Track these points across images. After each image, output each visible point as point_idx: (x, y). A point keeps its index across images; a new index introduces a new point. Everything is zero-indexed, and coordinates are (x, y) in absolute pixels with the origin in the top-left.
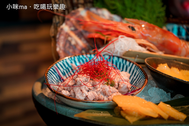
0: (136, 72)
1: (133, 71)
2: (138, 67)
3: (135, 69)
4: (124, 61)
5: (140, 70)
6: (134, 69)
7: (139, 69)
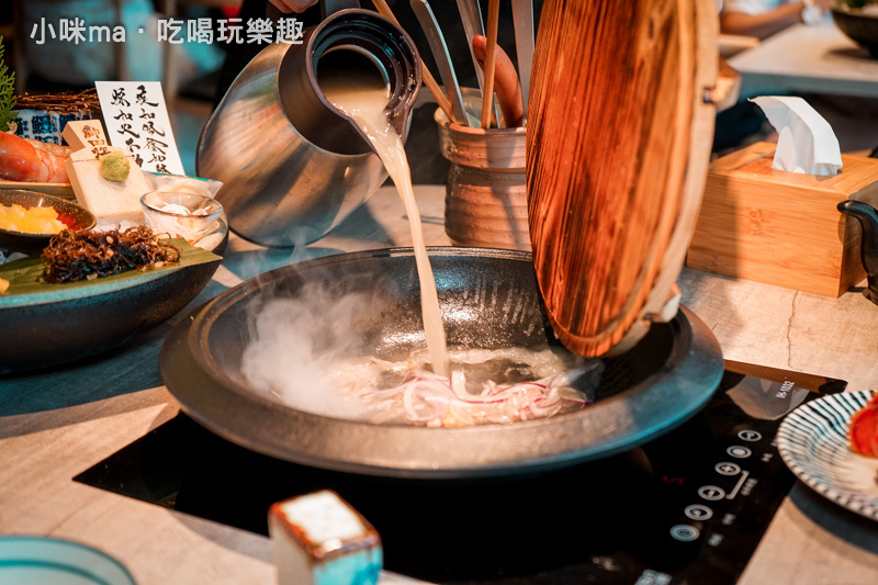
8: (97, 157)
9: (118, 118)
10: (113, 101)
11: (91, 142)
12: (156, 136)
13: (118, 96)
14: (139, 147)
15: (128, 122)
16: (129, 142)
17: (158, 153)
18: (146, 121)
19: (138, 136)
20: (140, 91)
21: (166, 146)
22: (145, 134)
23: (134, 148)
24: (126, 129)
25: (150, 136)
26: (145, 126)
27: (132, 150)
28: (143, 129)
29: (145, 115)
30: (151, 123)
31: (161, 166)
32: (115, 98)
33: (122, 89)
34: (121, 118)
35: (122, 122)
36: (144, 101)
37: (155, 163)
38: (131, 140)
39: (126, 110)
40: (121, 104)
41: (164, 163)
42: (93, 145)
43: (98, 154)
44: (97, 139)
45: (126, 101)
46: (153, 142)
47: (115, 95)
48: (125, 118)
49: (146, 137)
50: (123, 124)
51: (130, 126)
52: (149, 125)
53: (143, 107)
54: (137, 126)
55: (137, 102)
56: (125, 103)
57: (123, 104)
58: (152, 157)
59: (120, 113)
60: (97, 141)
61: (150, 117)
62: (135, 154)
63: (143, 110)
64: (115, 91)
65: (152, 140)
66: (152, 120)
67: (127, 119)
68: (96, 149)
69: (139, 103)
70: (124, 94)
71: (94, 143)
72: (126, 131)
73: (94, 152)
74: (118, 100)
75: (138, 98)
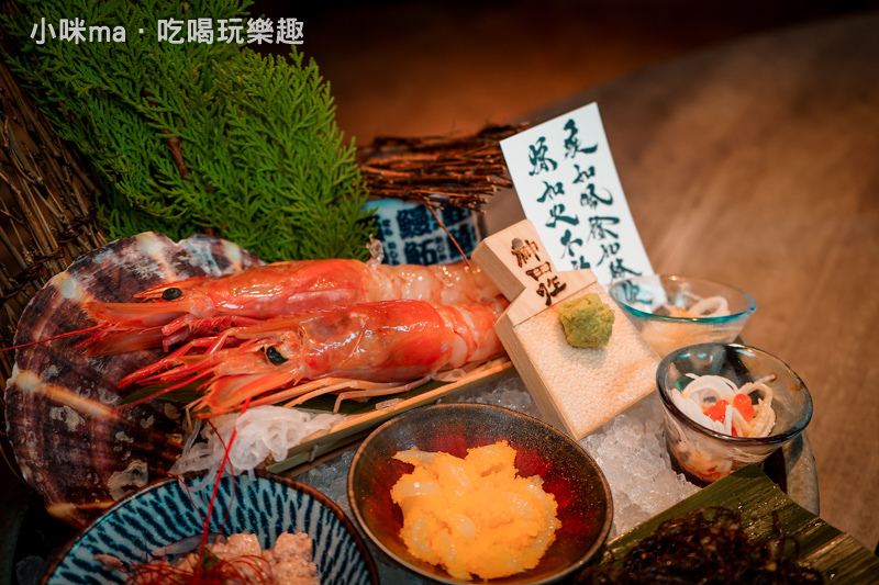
0: (331, 532)
1: (319, 526)
2: (332, 515)
3: (324, 521)
4: (279, 487)
5: (343, 530)
6: (321, 519)
7: (338, 522)
8: (549, 303)
9: (542, 200)
10: (531, 167)
11: (530, 273)
12: (602, 210)
13: (538, 156)
14: (579, 242)
15: (559, 199)
16: (565, 239)
17: (609, 240)
18: (582, 188)
19: (575, 222)
20: (569, 132)
21: (616, 221)
22: (584, 212)
23: (575, 247)
24: (558, 215)
25: (593, 212)
26: (584, 196)
27: (571, 254)
28: (582, 204)
29: (580, 175)
30: (591, 187)
31: (616, 264)
32: (533, 162)
33: (542, 139)
34: (547, 197)
35: (549, 204)
36: (576, 150)
37: (607, 262)
38: (568, 234)
39: (552, 177)
40: (544, 170)
41: (619, 255)
42: (536, 279)
43: (548, 295)
44: (538, 264)
45: (550, 160)
46: (599, 222)
47: (532, 156)
48: (553, 195)
49: (588, 217)
50: (552, 208)
51: (562, 208)
52: (588, 192)
53: (575, 161)
54: (572, 202)
55: (566, 155)
56: (550, 165)
57: (547, 169)
58: (601, 251)
59: (545, 188)
60: (538, 268)
61: (588, 177)
62: (577, 258)
63: (577, 167)
64: (532, 147)
65: (597, 218)
66: (592, 180)
67: (556, 193)
68: (542, 285)
69: (569, 156)
70: (546, 148)
71: (536, 273)
72: (558, 218)
73: (541, 293)
74: (539, 163)
75: (566, 146)
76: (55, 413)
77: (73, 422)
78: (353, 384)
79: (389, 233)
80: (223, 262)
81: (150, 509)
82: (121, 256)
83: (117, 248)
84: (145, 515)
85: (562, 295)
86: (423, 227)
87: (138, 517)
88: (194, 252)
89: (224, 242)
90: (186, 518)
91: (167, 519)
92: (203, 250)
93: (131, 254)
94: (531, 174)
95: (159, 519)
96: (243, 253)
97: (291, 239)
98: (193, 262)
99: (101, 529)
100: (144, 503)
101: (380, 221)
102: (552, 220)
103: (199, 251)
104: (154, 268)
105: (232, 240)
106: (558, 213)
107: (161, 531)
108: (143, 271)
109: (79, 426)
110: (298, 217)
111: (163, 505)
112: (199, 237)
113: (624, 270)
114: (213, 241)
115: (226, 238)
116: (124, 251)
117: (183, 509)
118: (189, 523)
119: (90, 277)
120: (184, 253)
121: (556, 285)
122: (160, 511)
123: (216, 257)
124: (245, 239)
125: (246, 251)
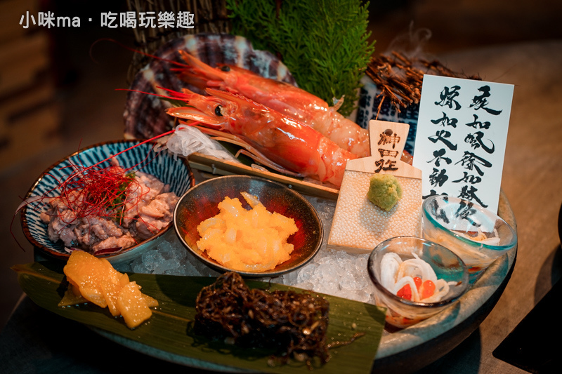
8: (377, 171)
9: (435, 122)
10: (439, 100)
11: (381, 151)
13: (448, 96)
14: (449, 161)
15: (449, 128)
16: (437, 154)
17: (474, 173)
18: (474, 131)
19: (453, 148)
20: (482, 93)
21: (488, 165)
22: (465, 147)
23: (442, 162)
24: (442, 137)
25: (471, 150)
26: (470, 137)
27: (437, 164)
28: (465, 140)
29: (476, 123)
30: (480, 135)
31: (469, 189)
32: (443, 97)
33: (458, 88)
34: (441, 123)
35: (439, 127)
36: (481, 106)
37: (463, 184)
38: (443, 152)
39: (452, 113)
40: (447, 106)
41: (475, 186)
42: (382, 156)
43: (381, 168)
44: (391, 149)
45: (456, 103)
46: (473, 158)
47: (444, 94)
48: (446, 123)
49: (466, 151)
50: (440, 131)
51: (448, 134)
52: (476, 136)
53: (476, 113)
54: (458, 135)
55: (471, 106)
56: (454, 105)
57: (451, 106)
58: (463, 176)
59: (443, 117)
60: (389, 152)
61: (481, 127)
62: (440, 169)
63: (476, 117)
64: (446, 89)
65: (472, 155)
66: (483, 130)
67: (449, 124)
68: (382, 161)
69: (473, 107)
70: (457, 94)
71: (385, 153)
72: (440, 138)
73: (377, 164)
74: (446, 100)
75: (474, 101)
76: (151, 96)
77: (156, 104)
78: (248, 147)
79: (369, 105)
80: (273, 72)
81: (142, 151)
82: (222, 41)
83: (223, 37)
84: (140, 153)
85: (389, 172)
86: (385, 110)
87: (136, 151)
88: (261, 59)
89: (280, 63)
90: (154, 165)
91: (147, 160)
92: (266, 61)
93: (228, 43)
94: (436, 103)
95: (144, 158)
96: (288, 74)
97: (316, 80)
98: (256, 63)
99: (120, 146)
100: (142, 147)
101: (367, 95)
102: (436, 137)
103: (263, 60)
104: (235, 56)
105: (286, 64)
106: (443, 135)
107: (142, 164)
108: (228, 54)
109: (157, 107)
110: (323, 69)
111: (148, 152)
112: (267, 54)
113: (474, 196)
114: (274, 59)
115: (283, 61)
116: (225, 40)
117: (154, 161)
118: (154, 169)
119: (203, 44)
120: (254, 57)
121: (391, 166)
122: (146, 155)
123: (271, 68)
124: (293, 67)
125: (290, 74)
